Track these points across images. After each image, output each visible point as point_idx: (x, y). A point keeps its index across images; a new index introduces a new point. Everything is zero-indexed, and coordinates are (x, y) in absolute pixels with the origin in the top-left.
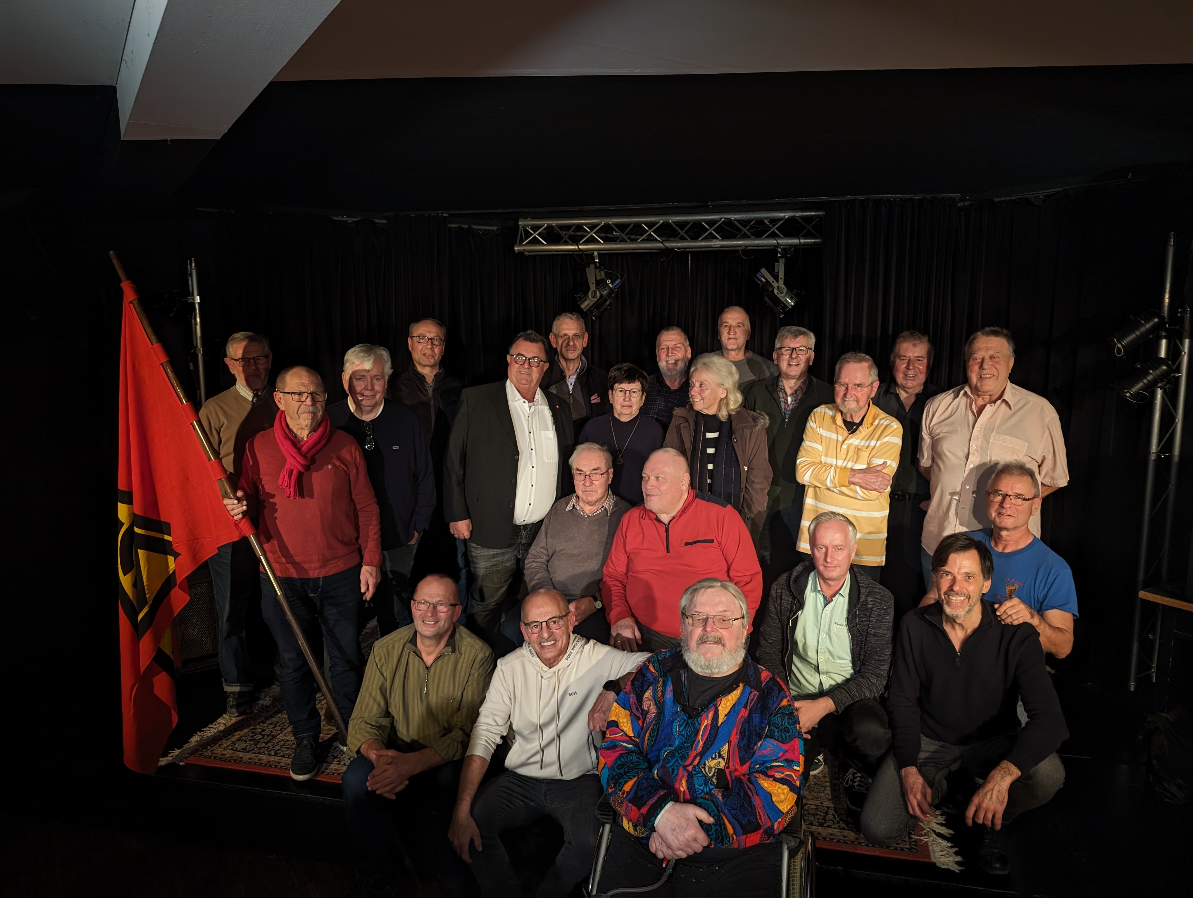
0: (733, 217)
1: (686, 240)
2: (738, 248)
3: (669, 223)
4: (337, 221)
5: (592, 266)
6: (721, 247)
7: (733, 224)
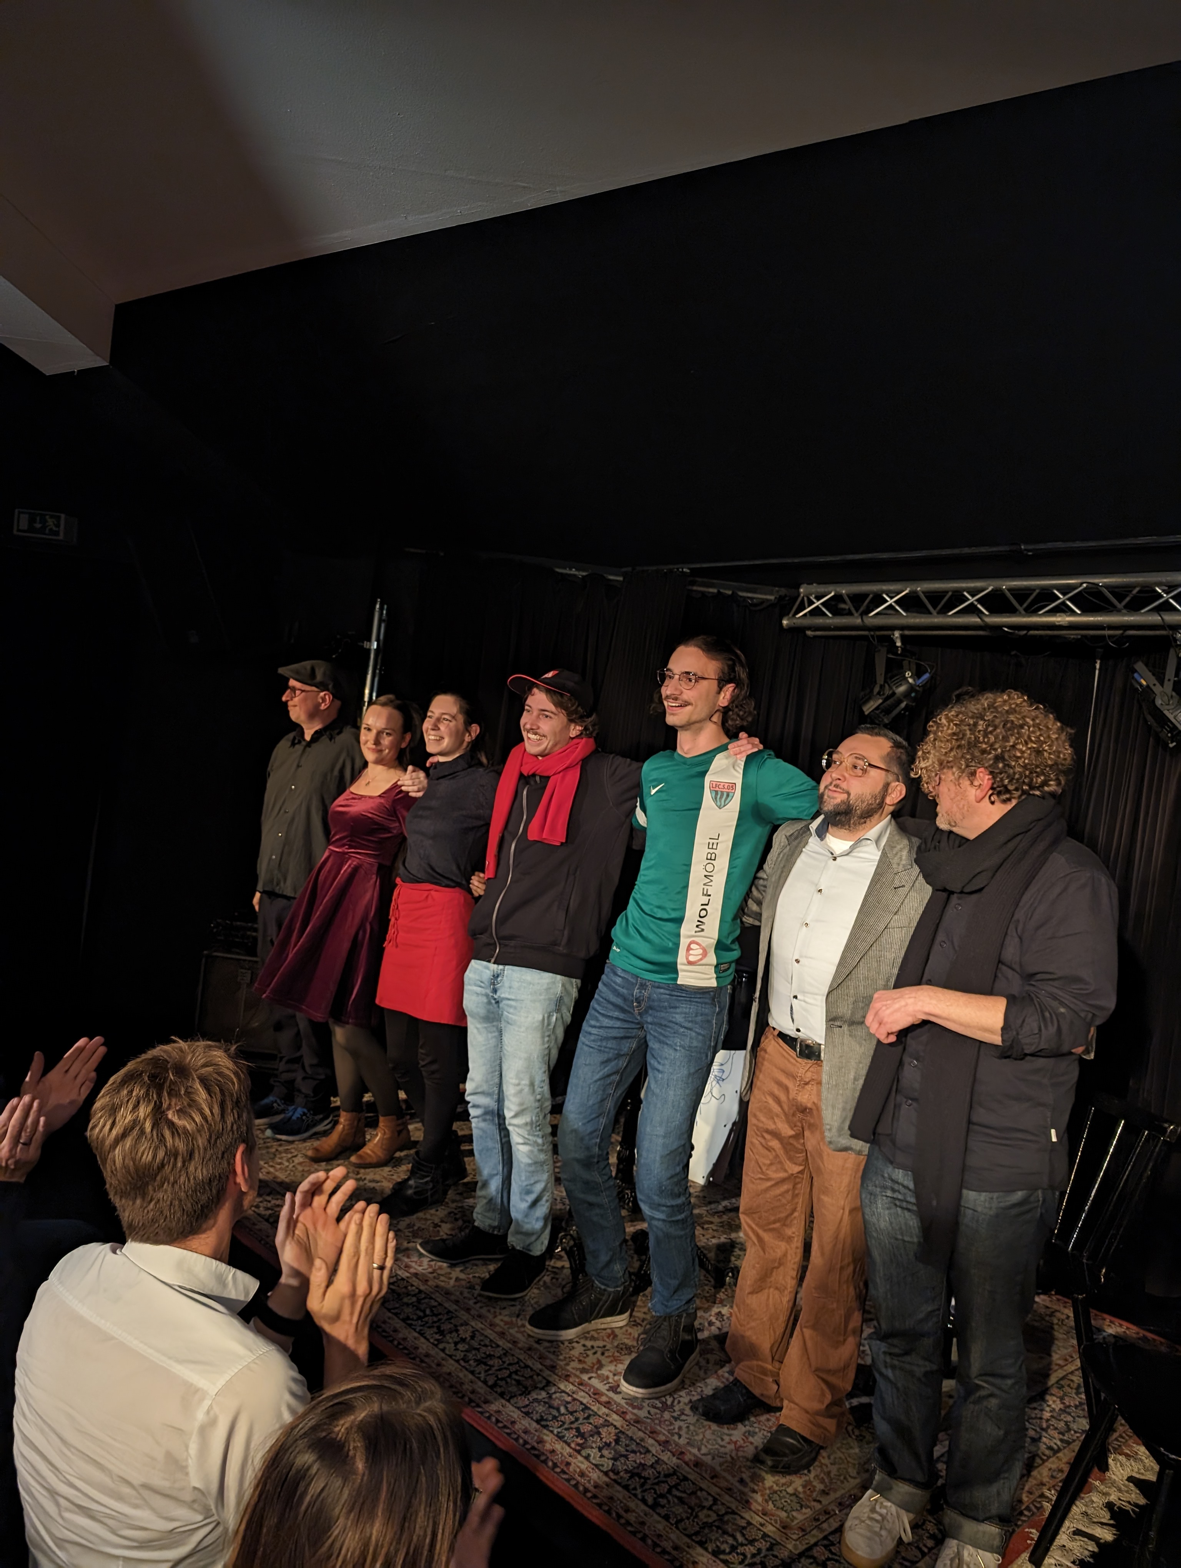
0: (1101, 581)
1: (1020, 615)
2: (1107, 633)
3: (1001, 590)
4: (562, 574)
5: (884, 650)
6: (1072, 627)
7: (1101, 593)
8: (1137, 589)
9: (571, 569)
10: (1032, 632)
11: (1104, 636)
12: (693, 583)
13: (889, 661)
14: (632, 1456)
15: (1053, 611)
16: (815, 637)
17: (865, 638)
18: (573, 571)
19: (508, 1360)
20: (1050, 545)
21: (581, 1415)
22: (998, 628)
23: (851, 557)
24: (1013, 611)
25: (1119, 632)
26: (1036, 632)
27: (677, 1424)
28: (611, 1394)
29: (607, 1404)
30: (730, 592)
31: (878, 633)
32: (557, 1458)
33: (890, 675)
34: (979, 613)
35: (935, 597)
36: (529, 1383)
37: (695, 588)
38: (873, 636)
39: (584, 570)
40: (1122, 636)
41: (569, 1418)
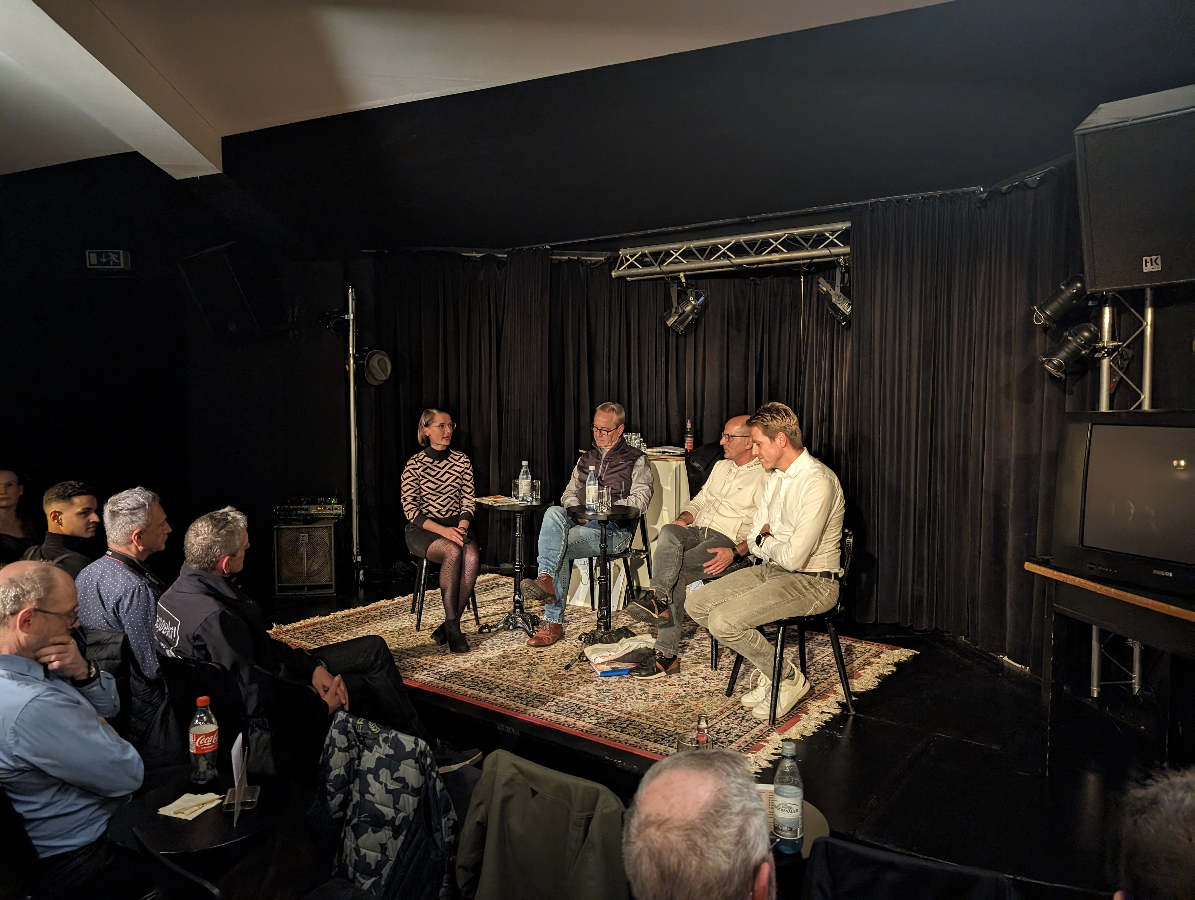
0: (795, 232)
1: (752, 256)
2: (801, 262)
3: (739, 242)
4: (467, 257)
5: (675, 286)
6: (782, 260)
7: (796, 239)
8: (815, 235)
9: (472, 253)
10: (760, 266)
11: (800, 264)
12: (553, 254)
13: (679, 292)
14: (605, 718)
15: (770, 253)
16: (632, 281)
17: (663, 278)
18: (474, 254)
19: (530, 694)
20: (763, 215)
21: (575, 708)
22: (741, 265)
23: (649, 231)
24: (748, 254)
25: (809, 261)
26: (763, 265)
27: (625, 704)
28: (588, 698)
29: (587, 702)
30: (576, 258)
31: (670, 275)
32: (569, 723)
33: (680, 300)
34: (729, 257)
35: (701, 250)
36: (544, 700)
37: (554, 257)
38: (667, 277)
39: (481, 253)
40: (810, 263)
41: (569, 709)
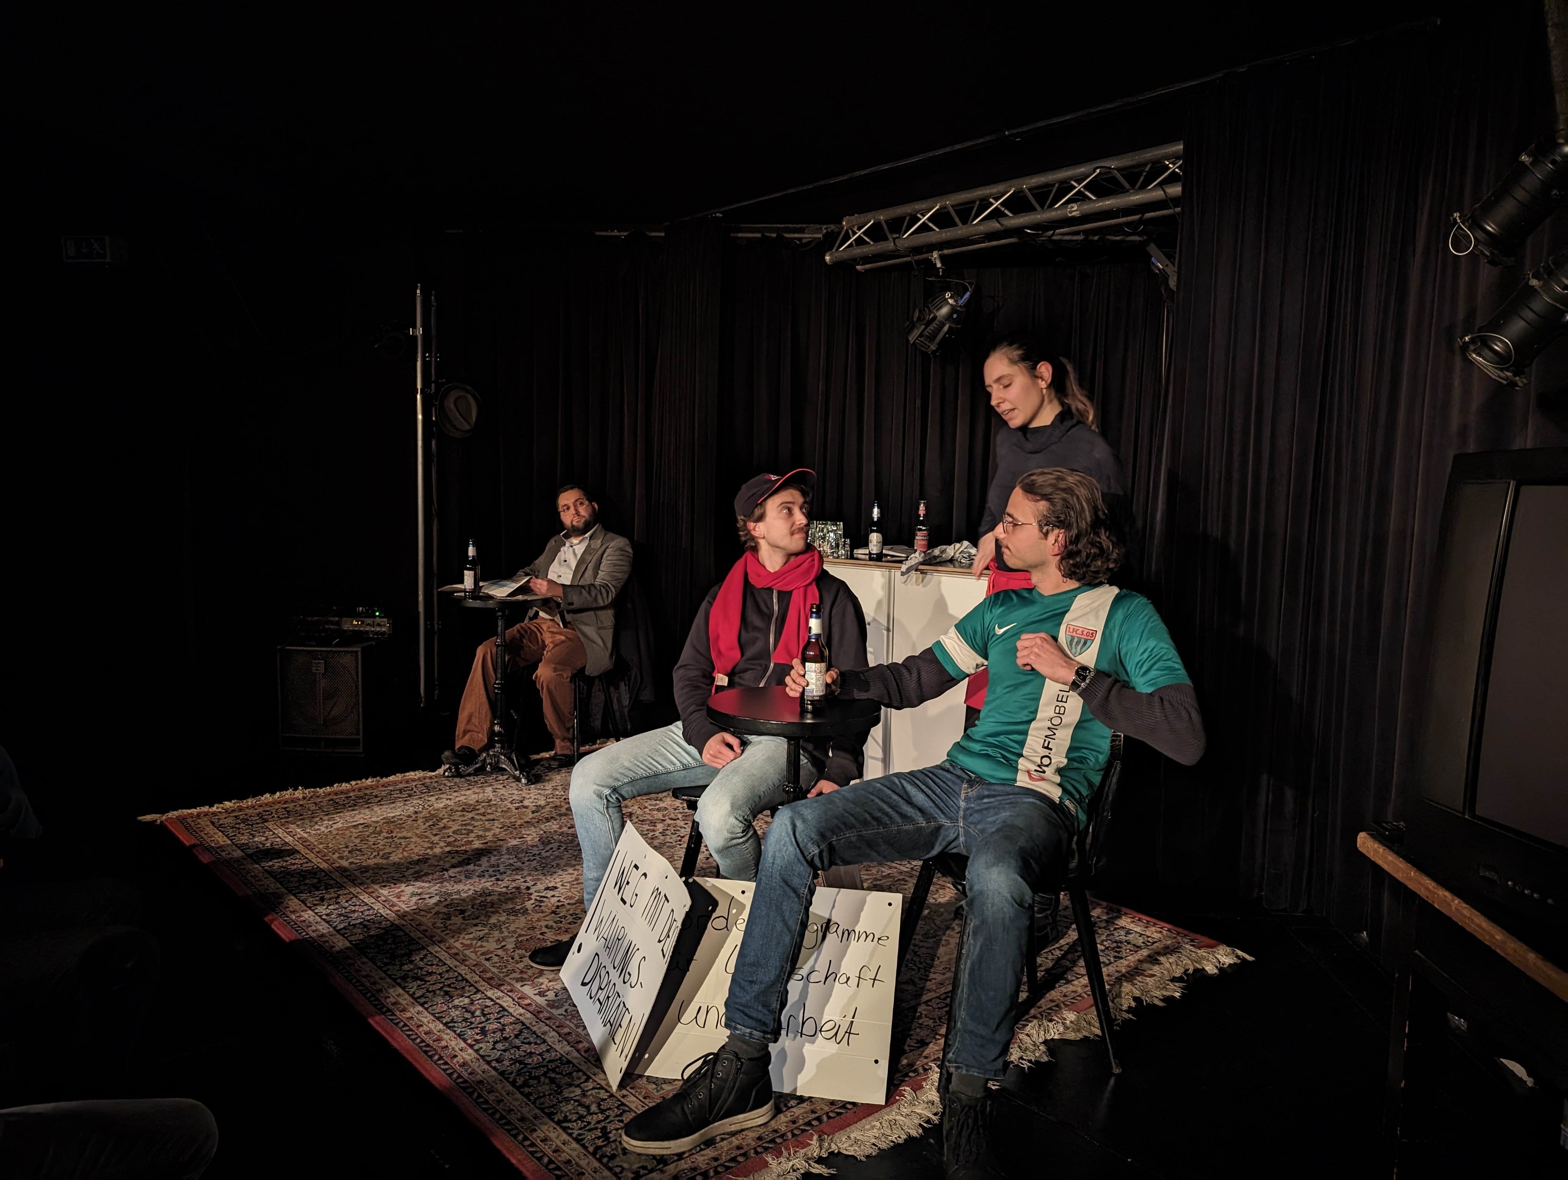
0: (1113, 163)
1: (1038, 213)
3: (1022, 190)
4: (605, 237)
5: (923, 276)
7: (1114, 177)
8: (1149, 166)
10: (1057, 232)
12: (733, 230)
15: (1071, 202)
22: (1022, 229)
24: (1031, 209)
25: (1136, 217)
26: (1062, 231)
30: (775, 235)
31: (916, 257)
32: (447, 1052)
33: (929, 299)
34: (1003, 215)
35: (961, 209)
37: (737, 235)
38: (915, 261)
39: (626, 231)
